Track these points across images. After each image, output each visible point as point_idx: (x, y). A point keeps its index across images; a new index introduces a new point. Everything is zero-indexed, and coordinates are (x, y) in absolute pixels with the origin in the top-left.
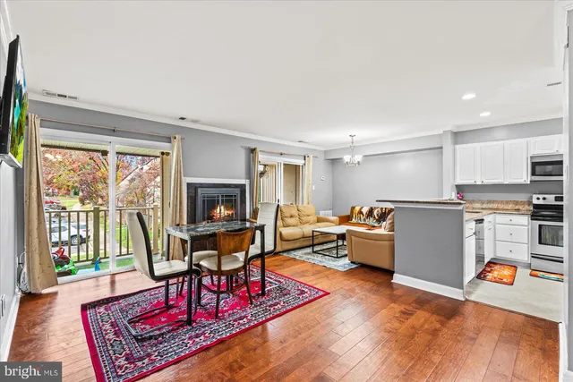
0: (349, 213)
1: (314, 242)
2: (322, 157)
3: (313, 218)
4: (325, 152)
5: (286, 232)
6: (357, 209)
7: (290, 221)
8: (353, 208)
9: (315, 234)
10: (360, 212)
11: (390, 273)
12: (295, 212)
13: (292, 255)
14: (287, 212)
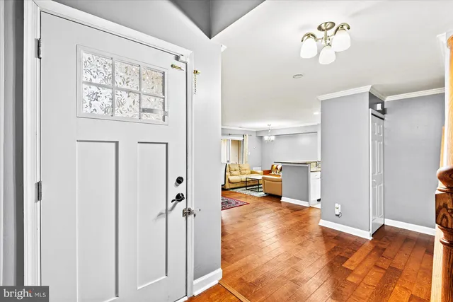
0: (270, 169)
1: (247, 185)
2: (254, 135)
3: (249, 171)
4: (257, 132)
5: (232, 178)
6: (275, 166)
7: (234, 173)
8: (273, 166)
9: (248, 180)
10: (277, 168)
11: (280, 197)
12: (237, 168)
13: (235, 190)
14: (232, 168)
